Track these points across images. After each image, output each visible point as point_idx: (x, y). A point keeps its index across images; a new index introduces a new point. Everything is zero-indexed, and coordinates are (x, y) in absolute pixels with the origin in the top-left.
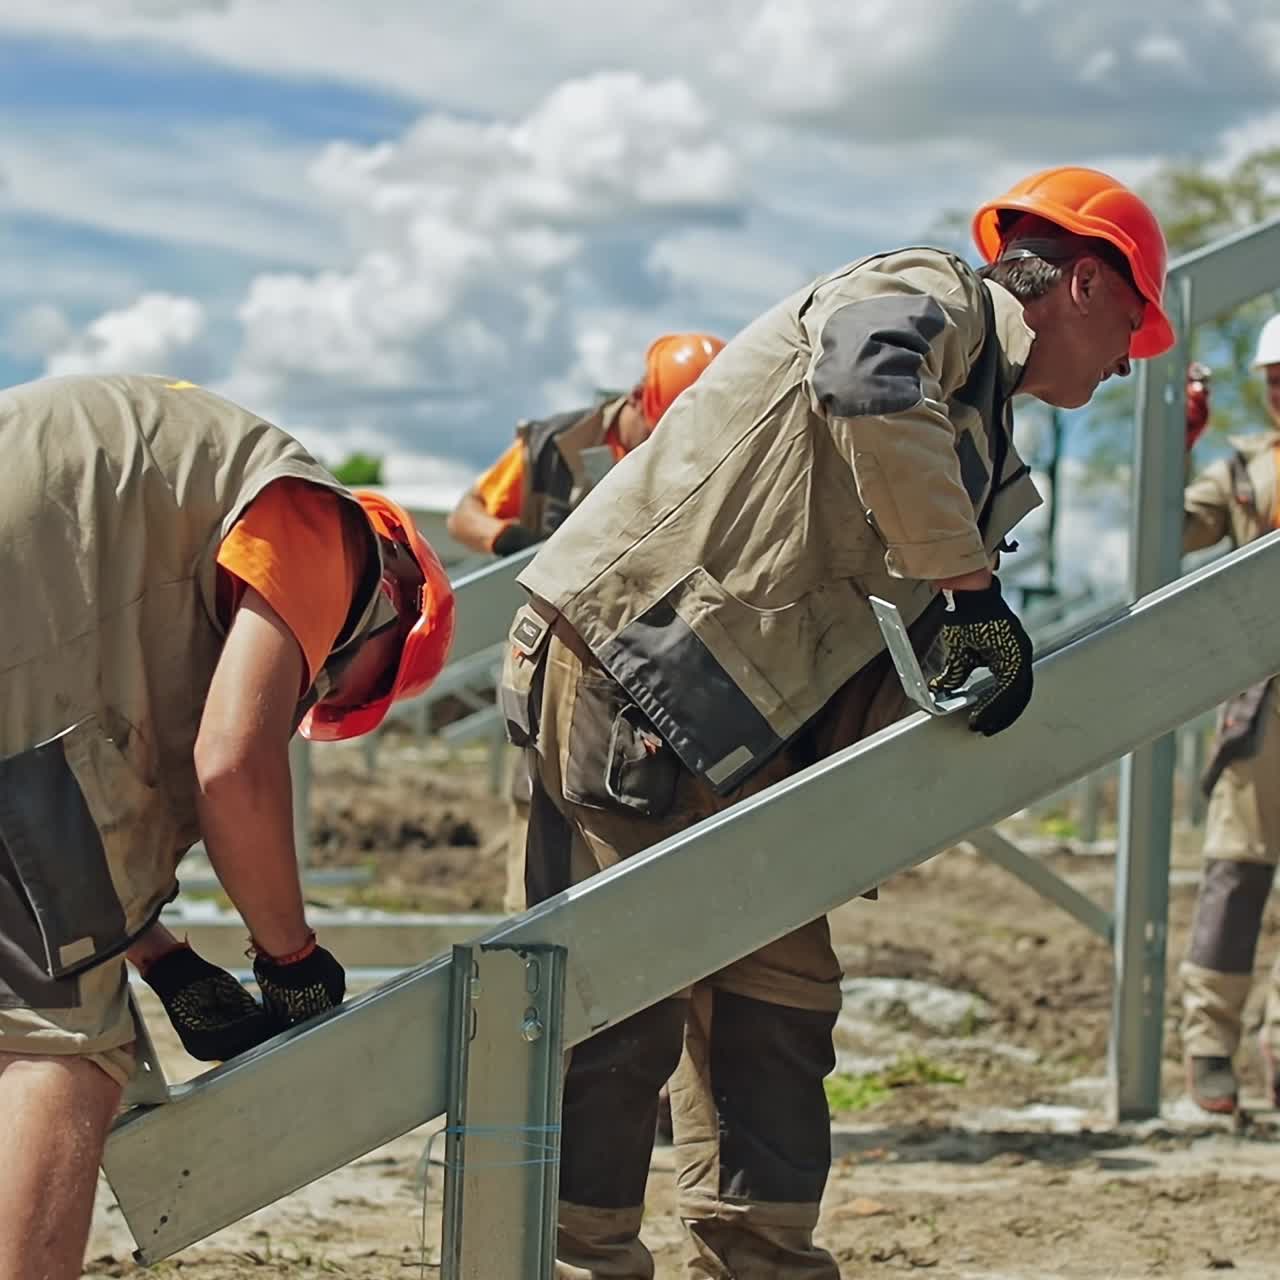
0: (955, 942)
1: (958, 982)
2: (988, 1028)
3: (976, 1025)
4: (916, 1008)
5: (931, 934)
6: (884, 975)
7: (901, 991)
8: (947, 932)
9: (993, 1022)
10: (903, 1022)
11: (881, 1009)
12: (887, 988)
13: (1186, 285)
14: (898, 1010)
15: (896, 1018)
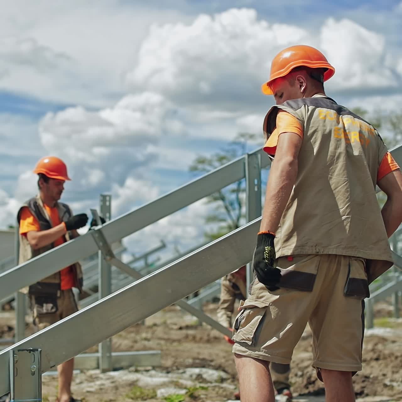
0: (224, 357)
1: (218, 368)
2: (227, 381)
3: (222, 380)
4: (205, 376)
5: (217, 355)
6: (197, 367)
7: (201, 371)
8: (222, 354)
9: (228, 379)
10: (201, 380)
11: (194, 377)
12: (197, 371)
13: (259, 156)
14: (200, 377)
15: (199, 379)
